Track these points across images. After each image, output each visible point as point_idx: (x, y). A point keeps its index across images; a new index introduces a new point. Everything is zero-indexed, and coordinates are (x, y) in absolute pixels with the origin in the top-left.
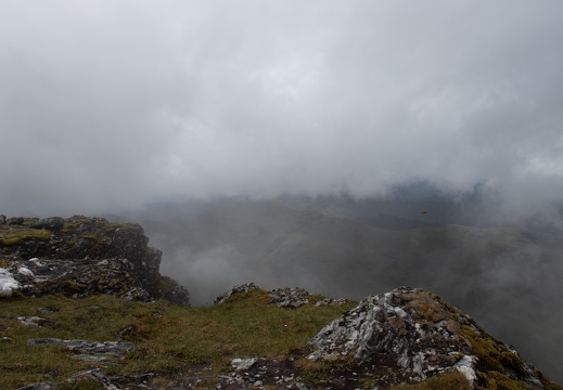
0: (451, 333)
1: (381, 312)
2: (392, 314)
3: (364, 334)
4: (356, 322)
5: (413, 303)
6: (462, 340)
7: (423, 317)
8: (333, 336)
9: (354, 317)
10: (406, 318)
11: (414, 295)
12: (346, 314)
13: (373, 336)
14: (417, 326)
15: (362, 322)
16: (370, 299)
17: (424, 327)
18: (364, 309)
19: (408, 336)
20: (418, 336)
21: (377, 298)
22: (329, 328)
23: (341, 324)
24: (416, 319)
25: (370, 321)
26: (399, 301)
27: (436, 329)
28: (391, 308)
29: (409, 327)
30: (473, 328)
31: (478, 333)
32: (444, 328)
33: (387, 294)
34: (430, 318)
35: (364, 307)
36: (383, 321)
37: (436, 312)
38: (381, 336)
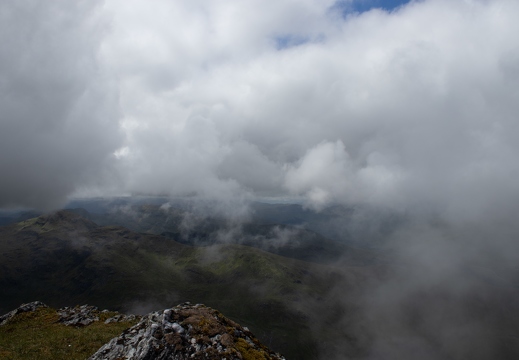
0: (224, 347)
1: (159, 328)
2: (169, 330)
3: (141, 351)
4: (134, 339)
5: (191, 319)
6: (234, 353)
7: (199, 333)
8: (110, 354)
9: (133, 335)
10: (183, 333)
11: (192, 311)
12: (126, 332)
13: (149, 353)
14: (193, 341)
15: (140, 339)
16: (151, 315)
17: (199, 342)
18: (143, 326)
19: (184, 352)
20: (193, 350)
21: (157, 314)
22: (107, 346)
23: (119, 342)
24: (192, 335)
25: (148, 338)
26: (177, 317)
27: (211, 343)
28: (169, 325)
29: (185, 342)
30: (248, 340)
31: (252, 344)
32: (218, 342)
33: (166, 311)
34: (206, 333)
35: (144, 324)
36: (160, 337)
37: (212, 327)
38: (157, 353)
